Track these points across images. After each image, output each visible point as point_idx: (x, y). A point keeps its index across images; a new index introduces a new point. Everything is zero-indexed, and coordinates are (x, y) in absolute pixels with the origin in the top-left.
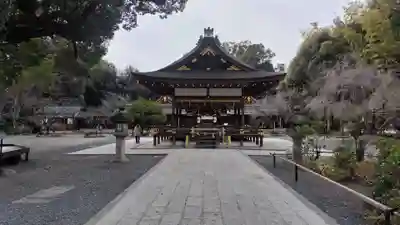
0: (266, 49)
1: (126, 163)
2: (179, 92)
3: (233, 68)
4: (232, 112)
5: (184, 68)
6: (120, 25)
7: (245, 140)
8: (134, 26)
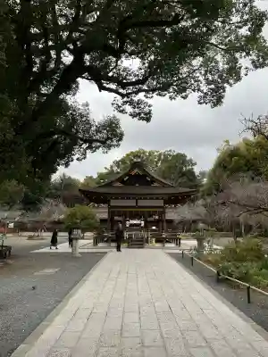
0: (188, 158)
1: (79, 258)
2: (113, 203)
3: (155, 184)
4: (157, 217)
5: (118, 184)
6: (75, 157)
7: (167, 242)
8: (85, 158)
